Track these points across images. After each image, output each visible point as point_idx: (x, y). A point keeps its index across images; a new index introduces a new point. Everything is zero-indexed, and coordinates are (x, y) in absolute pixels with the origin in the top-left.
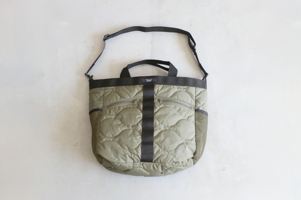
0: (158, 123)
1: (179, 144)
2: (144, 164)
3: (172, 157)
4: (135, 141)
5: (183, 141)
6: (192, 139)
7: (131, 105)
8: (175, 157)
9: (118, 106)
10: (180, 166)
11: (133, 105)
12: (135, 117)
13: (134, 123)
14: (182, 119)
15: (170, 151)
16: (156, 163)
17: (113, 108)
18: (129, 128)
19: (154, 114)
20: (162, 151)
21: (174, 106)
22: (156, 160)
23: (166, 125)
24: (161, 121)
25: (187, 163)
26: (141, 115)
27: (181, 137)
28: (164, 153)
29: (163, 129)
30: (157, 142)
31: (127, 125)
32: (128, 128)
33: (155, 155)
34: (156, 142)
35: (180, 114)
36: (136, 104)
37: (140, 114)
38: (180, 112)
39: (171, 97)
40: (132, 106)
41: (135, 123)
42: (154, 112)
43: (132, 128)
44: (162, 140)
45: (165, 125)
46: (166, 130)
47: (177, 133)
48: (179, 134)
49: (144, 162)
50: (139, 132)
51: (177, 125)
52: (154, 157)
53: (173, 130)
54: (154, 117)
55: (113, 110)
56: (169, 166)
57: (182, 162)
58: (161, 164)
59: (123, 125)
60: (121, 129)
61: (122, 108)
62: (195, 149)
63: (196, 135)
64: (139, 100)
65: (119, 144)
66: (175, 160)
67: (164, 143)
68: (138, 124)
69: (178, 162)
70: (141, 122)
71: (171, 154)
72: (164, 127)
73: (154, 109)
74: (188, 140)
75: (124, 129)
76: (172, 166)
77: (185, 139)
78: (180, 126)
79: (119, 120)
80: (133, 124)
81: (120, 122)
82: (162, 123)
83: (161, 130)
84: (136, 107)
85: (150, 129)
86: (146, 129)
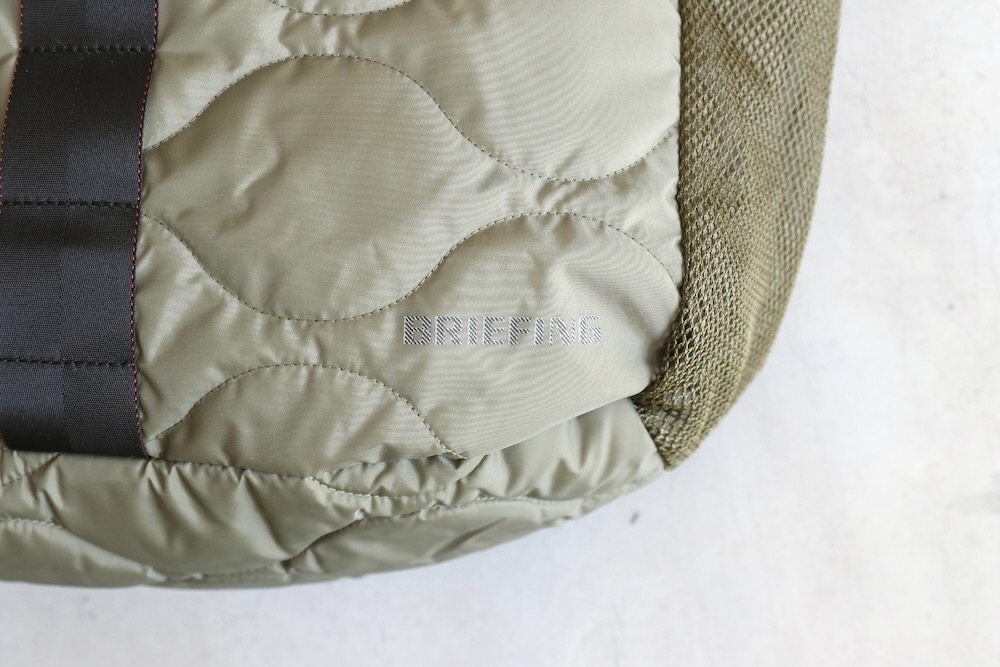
1: (466, 230)
2: (52, 473)
3: (367, 397)
5: (514, 203)
6: (640, 167)
8: (411, 401)
10: (484, 493)
15: (346, 326)
16: (187, 469)
20: (243, 322)
22: (180, 438)
23: (309, 8)
25: (573, 465)
27: (490, 150)
28: (269, 353)
29: (266, 44)
30: (185, 214)
33: (160, 378)
34: (172, 212)
44: (243, 186)
45: (294, 2)
46: (304, 66)
47: (443, 101)
48: (460, 111)
49: (44, 458)
52: (147, 396)
53: (398, 65)
56: (345, 500)
57: (512, 457)
58: (241, 486)
62: (674, 298)
63: (681, 127)
66: (409, 431)
67: (262, 222)
69: (458, 463)
71: (355, 358)
72: (287, 32)
74: (584, 186)
76: (385, 507)
77: (549, 171)
83: (251, 63)
85: (112, 49)
86: (70, 49)
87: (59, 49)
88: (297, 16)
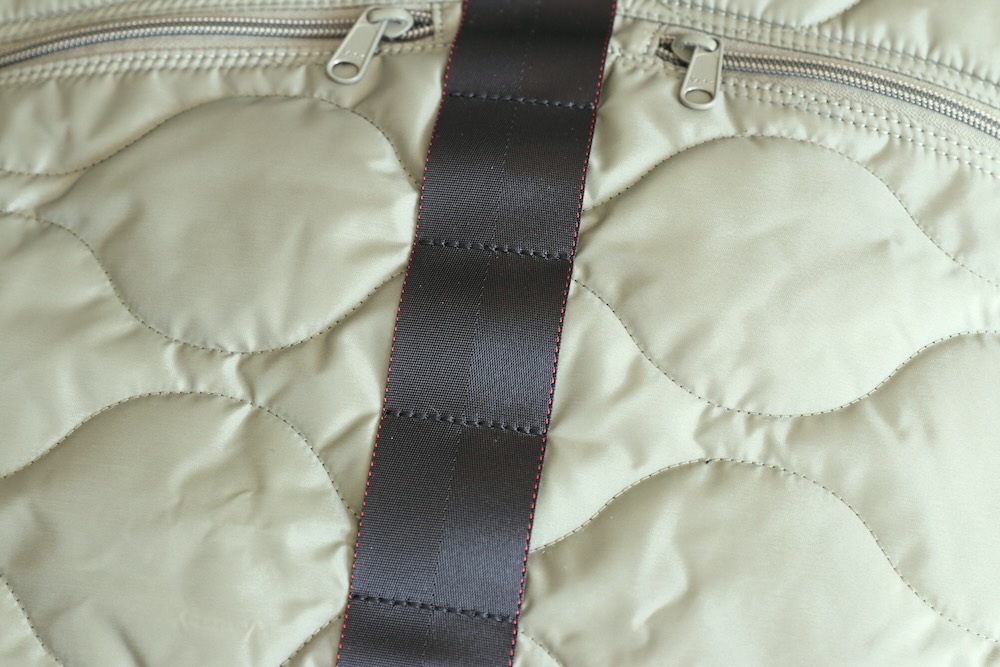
0: (618, 354)
4: (256, 587)
7: (292, 67)
9: (111, 62)
11: (317, 71)
12: (306, 240)
13: (275, 320)
14: (978, 326)
17: (40, 84)
18: (202, 387)
19: (585, 223)
21: (873, 144)
23: (731, 402)
24: (663, 340)
26: (400, 219)
27: (933, 601)
30: (571, 639)
31: (177, 333)
32: (181, 386)
34: (556, 635)
35: (946, 263)
36: (354, 56)
37: (383, 203)
38: (949, 227)
39: (845, 17)
40: (296, 82)
41: (291, 318)
42: (588, 201)
43: (238, 391)
44: (639, 620)
45: (714, 394)
46: (722, 471)
47: (881, 535)
50: (326, 453)
51: (891, 417)
53: (832, 482)
54: (577, 272)
55: (39, 115)
59: (123, 324)
60: (84, 381)
61: (156, 102)
64: (402, 15)
65: (25, 600)
68: (328, 340)
70: (384, 320)
72: (705, 428)
73: (594, 161)
75: (128, 380)
78: (931, 432)
79: (81, 255)
80: (263, 333)
81: (94, 286)
82: (675, 364)
83: (655, 464)
84: (349, 97)
85: (496, 425)
86: (444, 419)
87: (431, 416)
88: (716, 412)
